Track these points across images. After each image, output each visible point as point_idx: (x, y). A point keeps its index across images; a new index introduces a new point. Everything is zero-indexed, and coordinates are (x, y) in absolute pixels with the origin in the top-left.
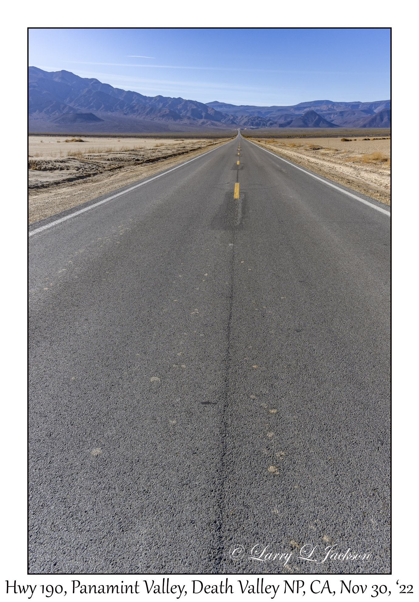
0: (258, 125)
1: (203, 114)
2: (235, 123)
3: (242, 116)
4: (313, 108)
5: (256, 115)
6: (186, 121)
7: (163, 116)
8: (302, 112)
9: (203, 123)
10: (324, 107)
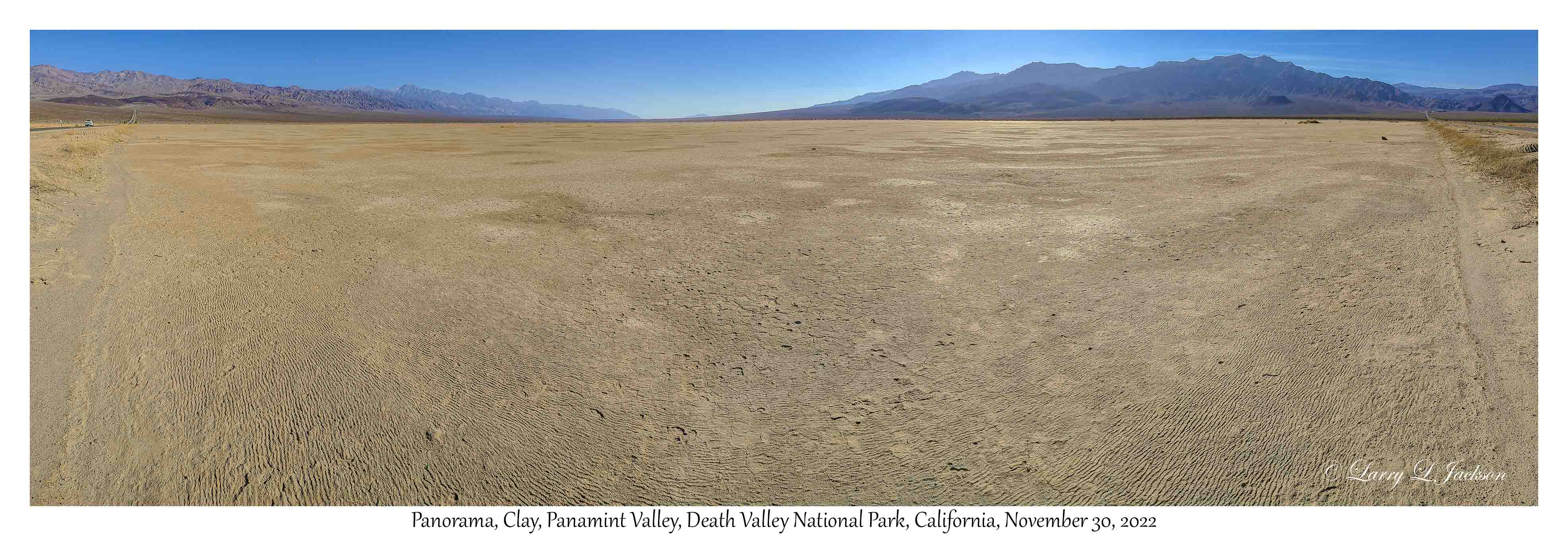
0: (1445, 108)
1: (1390, 96)
2: (1422, 106)
3: (1430, 98)
4: (1502, 92)
5: (1443, 98)
6: (1372, 103)
7: (1349, 97)
8: (1491, 96)
9: (1389, 105)
10: (1514, 91)
